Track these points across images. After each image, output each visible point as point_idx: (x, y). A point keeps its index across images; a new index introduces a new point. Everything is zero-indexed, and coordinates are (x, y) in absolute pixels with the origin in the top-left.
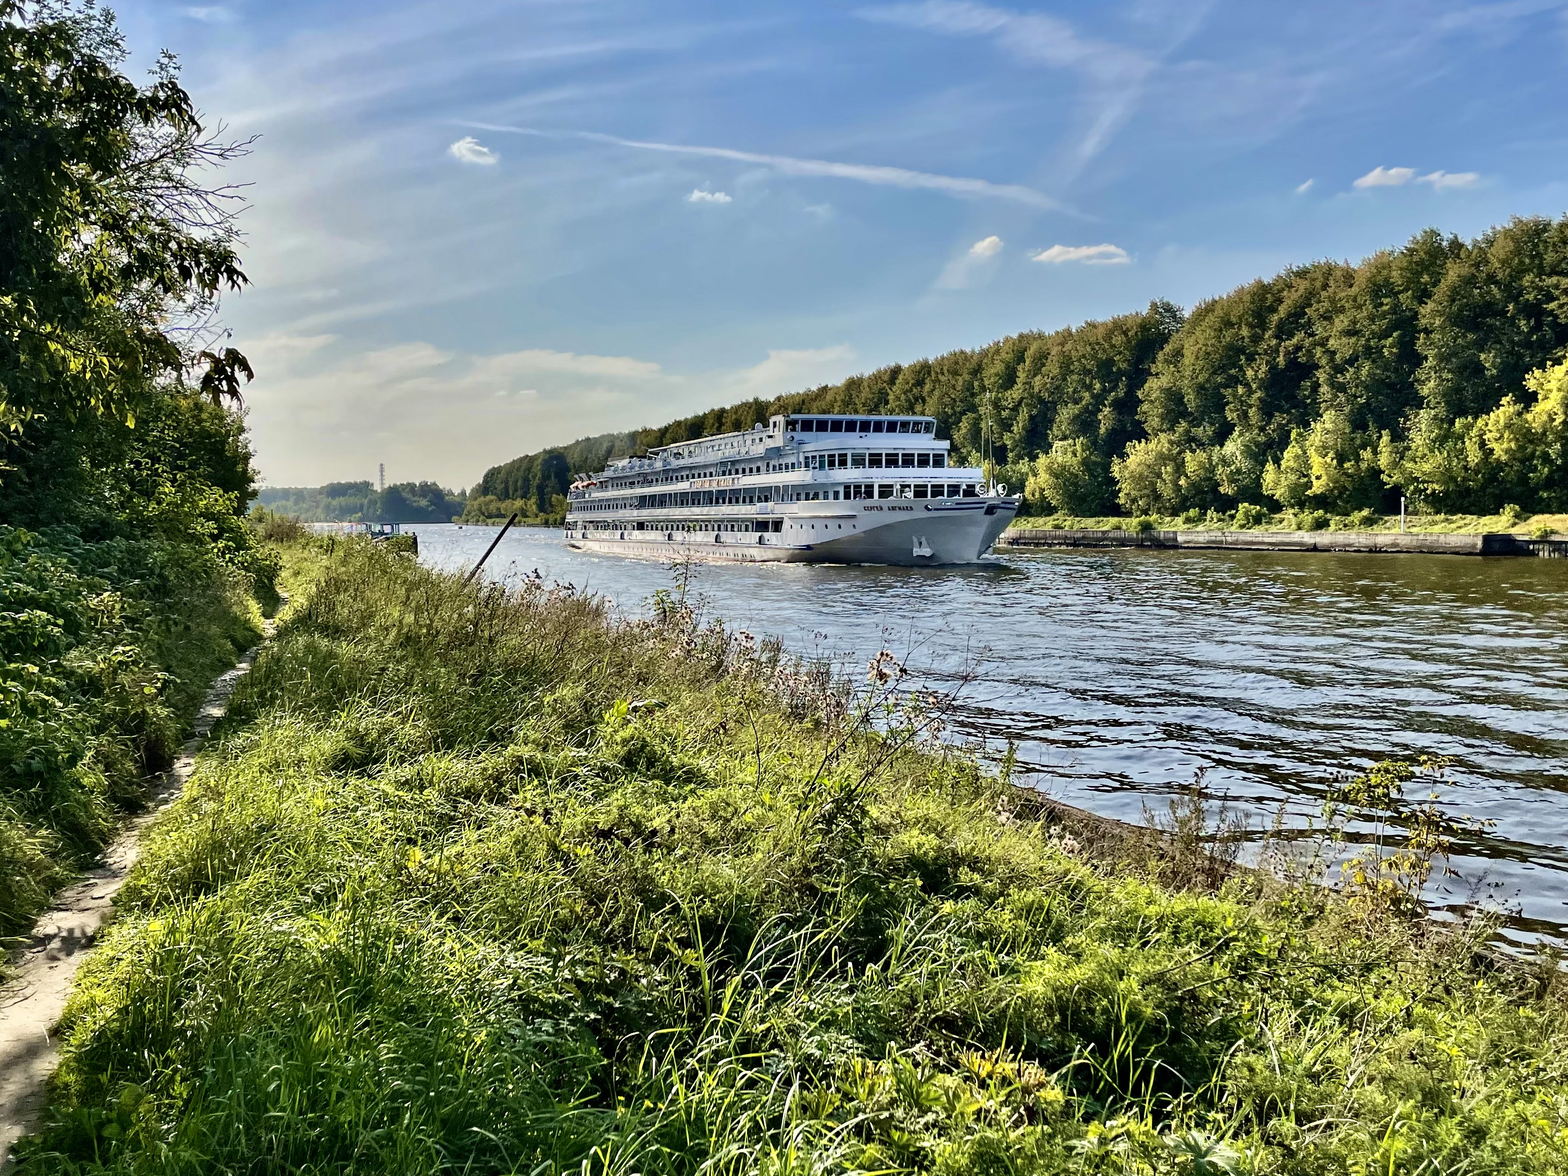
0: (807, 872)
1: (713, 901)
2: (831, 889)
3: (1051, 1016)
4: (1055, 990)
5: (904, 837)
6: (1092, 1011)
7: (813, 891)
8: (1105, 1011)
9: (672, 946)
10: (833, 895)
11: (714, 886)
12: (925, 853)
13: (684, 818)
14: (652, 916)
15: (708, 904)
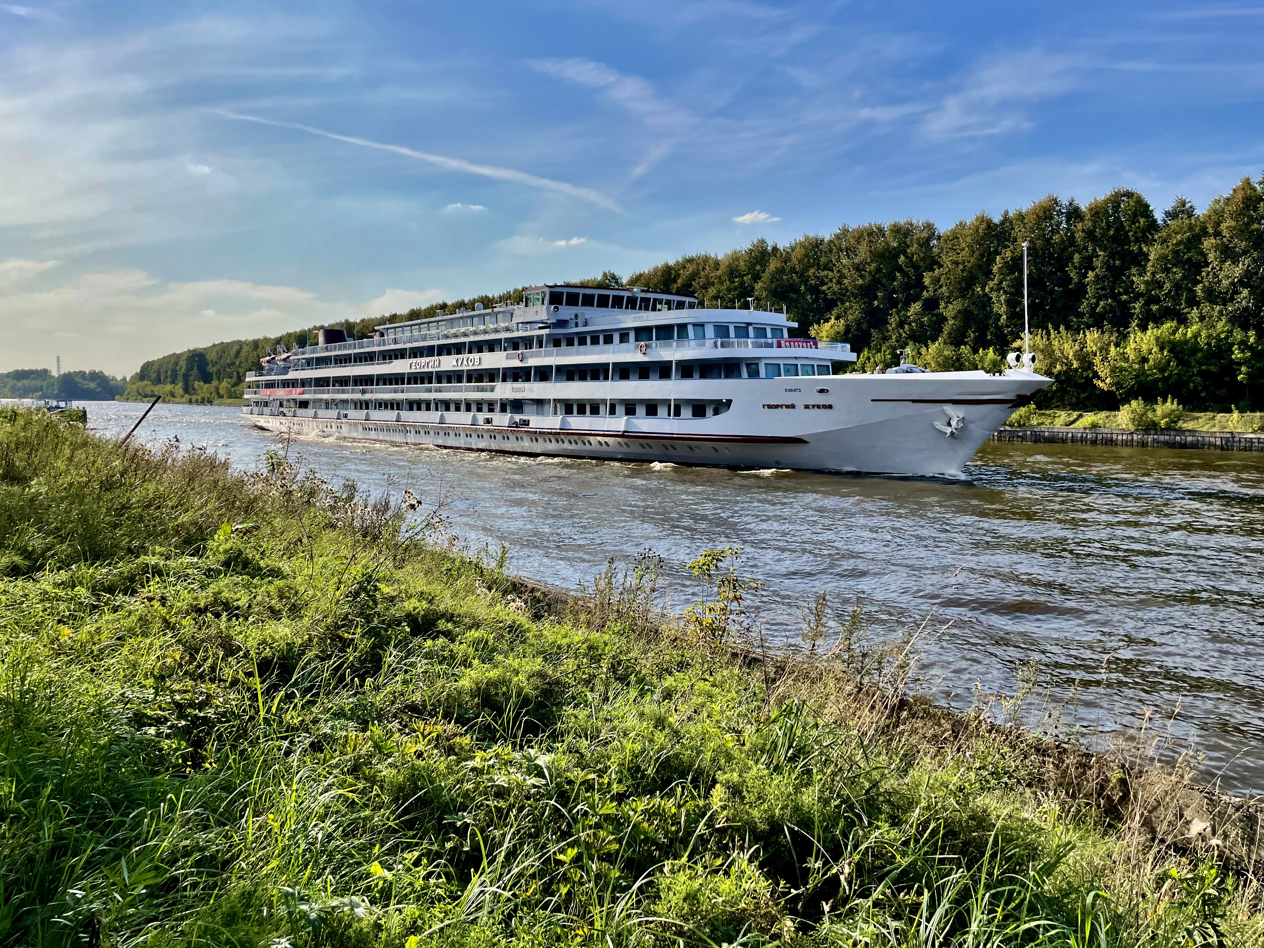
0: (339, 627)
2: (350, 637)
3: (473, 699)
9: (241, 676)
13: (259, 598)
14: (230, 659)
15: (268, 650)
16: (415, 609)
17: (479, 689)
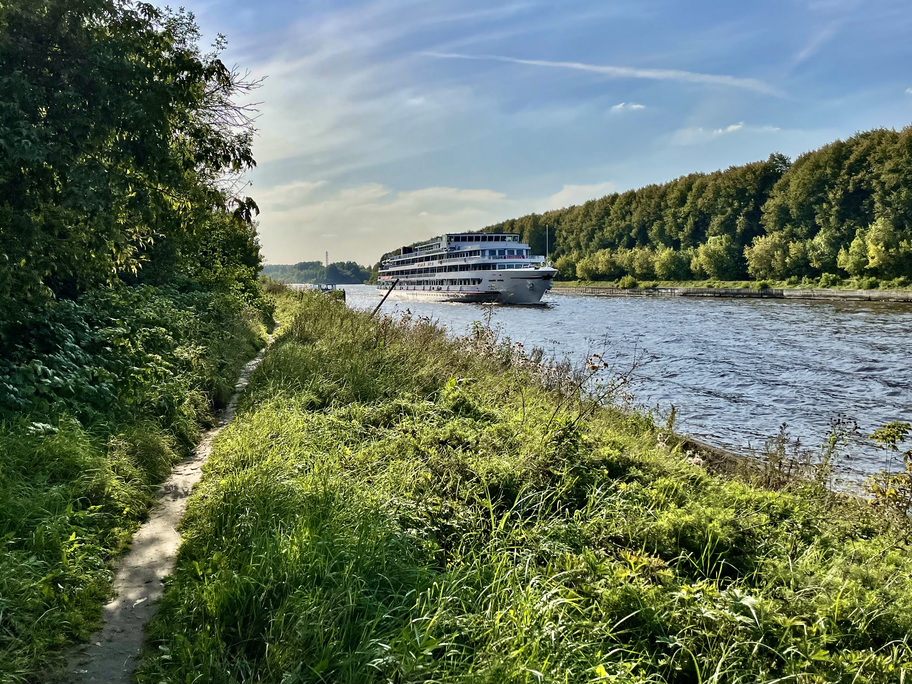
0: (548, 465)
1: (497, 477)
2: (559, 474)
3: (671, 538)
4: (674, 525)
5: (601, 450)
6: (693, 537)
7: (550, 474)
8: (700, 537)
9: (476, 497)
10: (561, 476)
11: (498, 469)
12: (612, 459)
13: (484, 437)
14: (466, 483)
15: (495, 478)
16: (609, 455)
17: (676, 530)
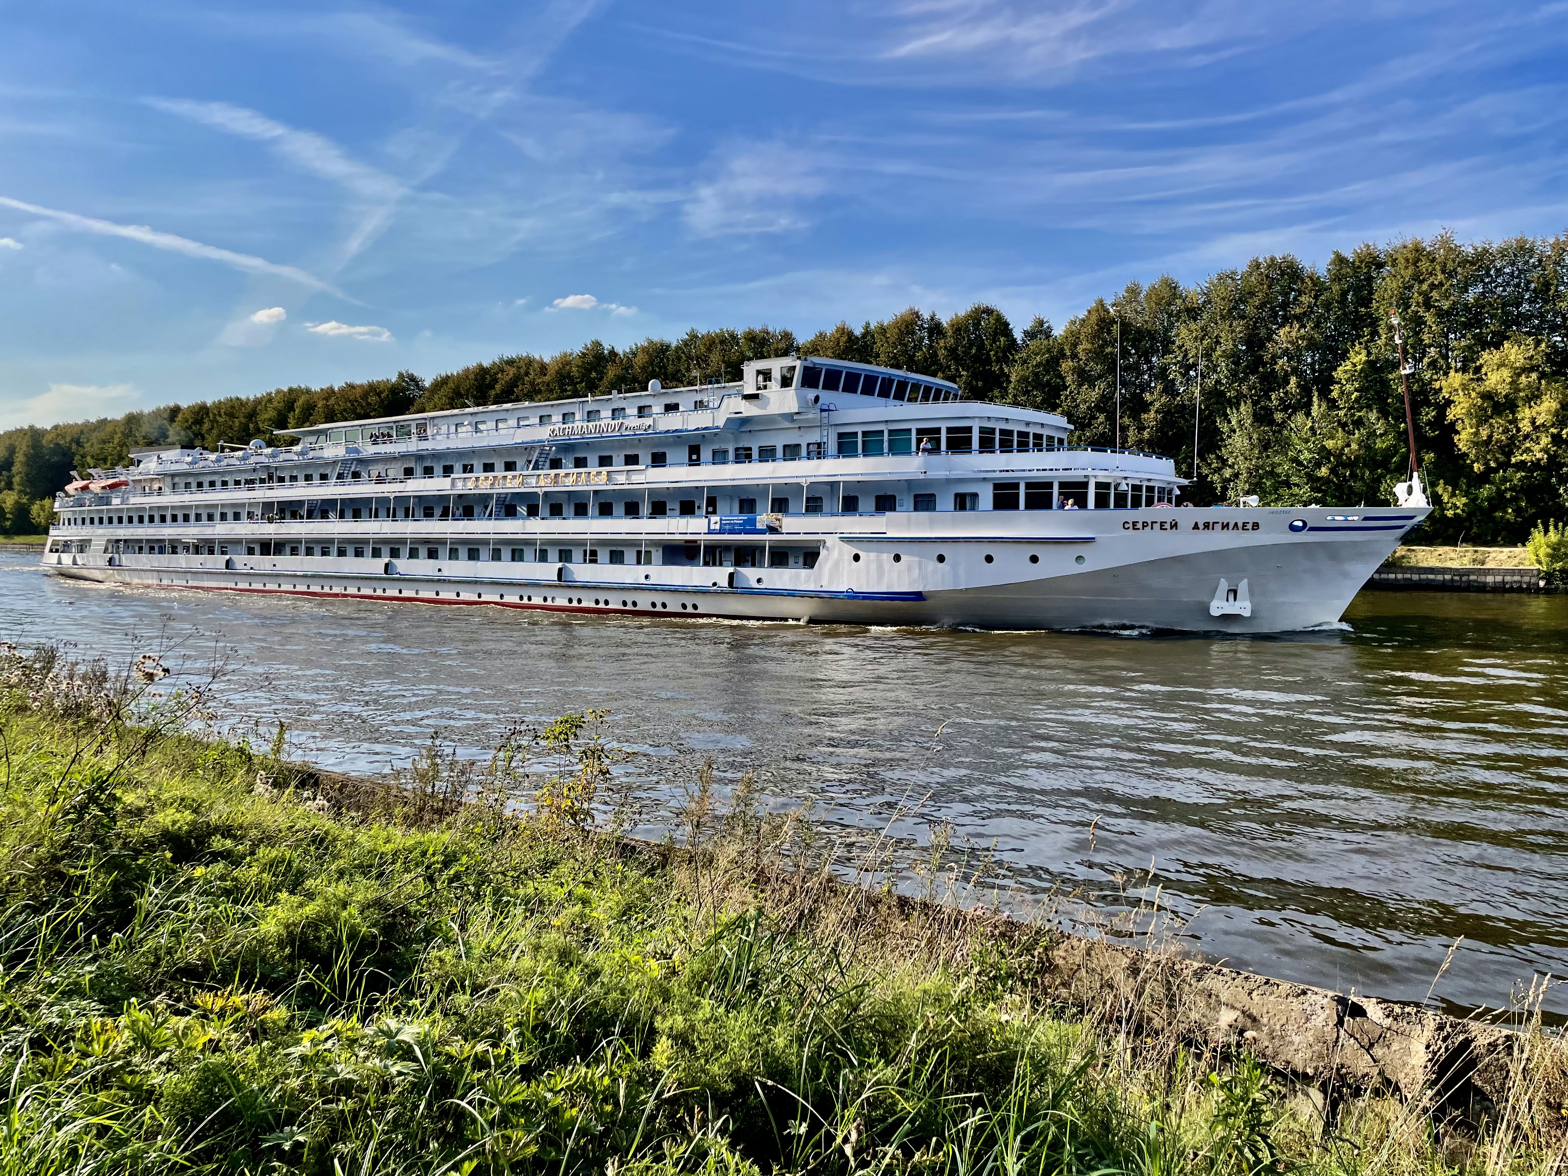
0: (57, 861)
2: (78, 873)
3: (283, 949)
4: (287, 926)
5: (160, 816)
7: (61, 876)
10: (82, 877)
12: (180, 828)
16: (174, 823)
17: (290, 934)
